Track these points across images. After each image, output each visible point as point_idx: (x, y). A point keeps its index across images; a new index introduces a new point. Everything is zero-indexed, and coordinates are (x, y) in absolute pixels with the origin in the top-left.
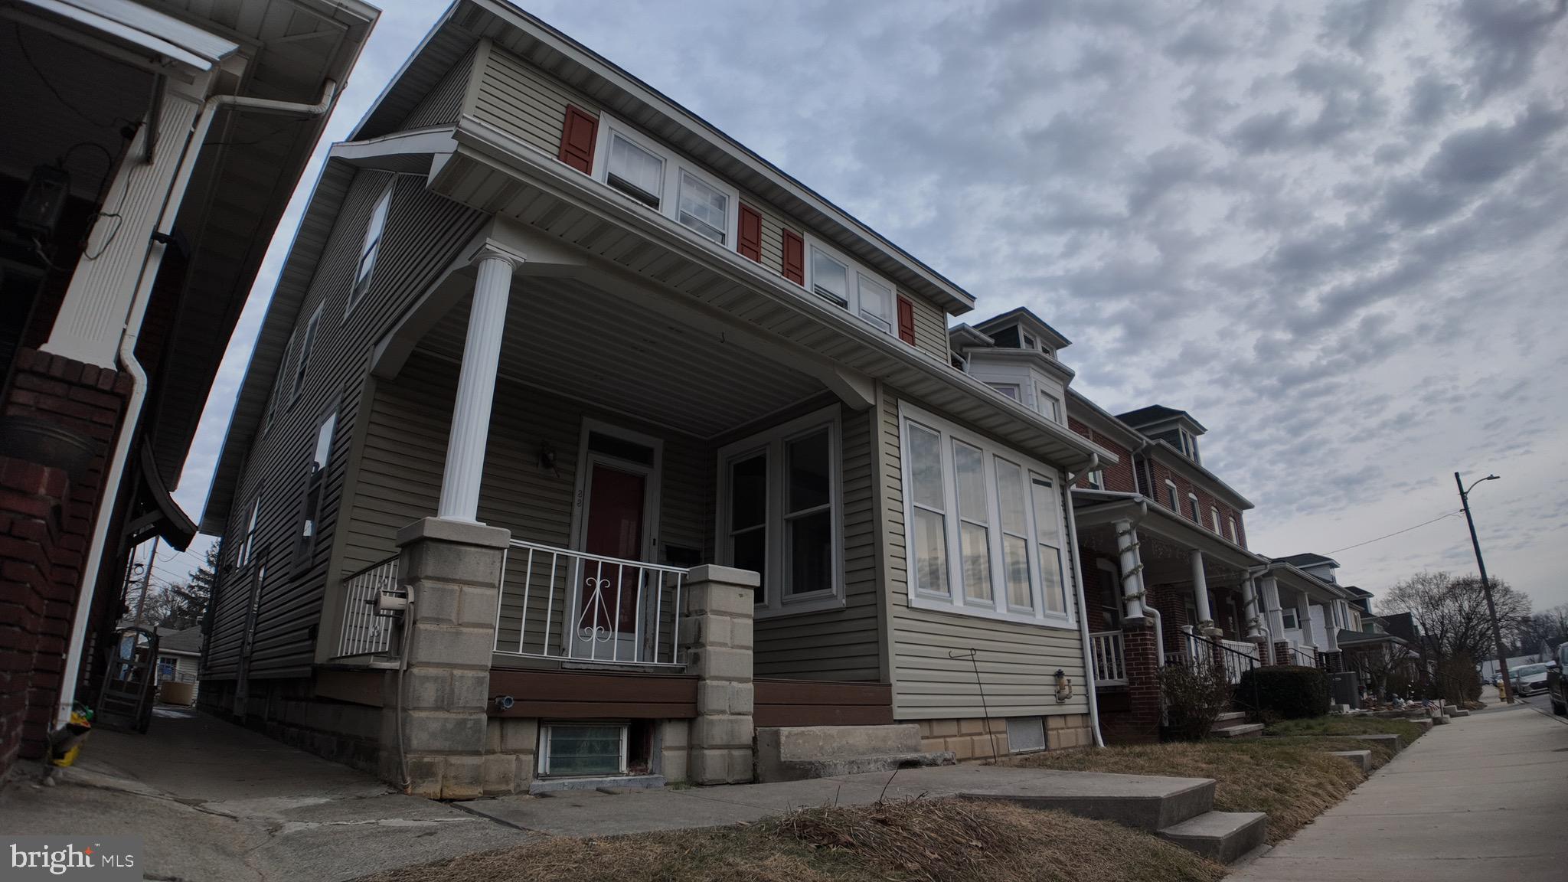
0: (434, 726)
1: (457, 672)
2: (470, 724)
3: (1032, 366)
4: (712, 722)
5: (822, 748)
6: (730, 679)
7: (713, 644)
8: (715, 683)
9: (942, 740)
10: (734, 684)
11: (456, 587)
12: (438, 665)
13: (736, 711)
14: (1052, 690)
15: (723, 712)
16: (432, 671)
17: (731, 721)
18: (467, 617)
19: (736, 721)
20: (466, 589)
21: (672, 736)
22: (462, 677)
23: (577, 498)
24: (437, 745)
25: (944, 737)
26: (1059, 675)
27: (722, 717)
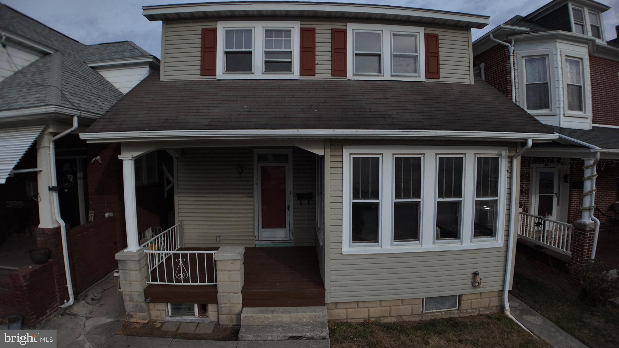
0: (131, 306)
1: (133, 293)
2: (139, 306)
3: (558, 41)
4: (221, 307)
6: (229, 293)
7: (220, 281)
8: (222, 294)
9: (367, 309)
10: (231, 294)
11: (127, 271)
12: (128, 291)
13: (232, 303)
14: (470, 281)
15: (226, 303)
16: (127, 293)
17: (230, 307)
18: (132, 279)
20: (131, 272)
21: (211, 308)
22: (134, 294)
23: (255, 182)
24: (132, 310)
25: (369, 307)
26: (476, 274)
27: (226, 305)
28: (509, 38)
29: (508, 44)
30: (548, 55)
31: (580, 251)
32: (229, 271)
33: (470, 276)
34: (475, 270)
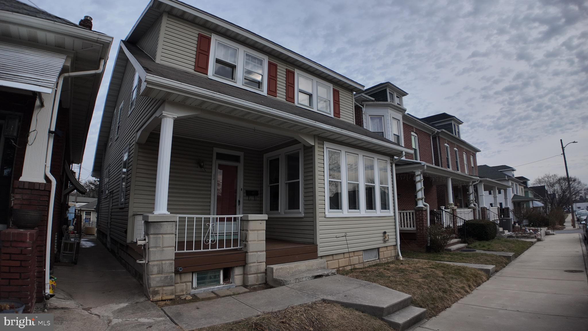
0: (158, 279)
1: (164, 262)
2: (169, 277)
3: (389, 108)
4: (251, 267)
5: (288, 272)
6: (257, 252)
7: (250, 241)
8: (251, 254)
9: (337, 260)
10: (259, 253)
11: (161, 236)
12: (157, 261)
13: (259, 262)
14: (382, 238)
15: (255, 263)
16: (156, 263)
17: (258, 265)
18: (165, 245)
19: (259, 265)
20: (164, 236)
21: (238, 272)
22: (165, 264)
23: (213, 177)
24: (159, 285)
25: (338, 259)
26: (385, 233)
27: (254, 264)
28: (363, 103)
29: (362, 107)
30: (383, 116)
31: (421, 223)
32: (258, 230)
33: (382, 235)
34: (384, 231)
